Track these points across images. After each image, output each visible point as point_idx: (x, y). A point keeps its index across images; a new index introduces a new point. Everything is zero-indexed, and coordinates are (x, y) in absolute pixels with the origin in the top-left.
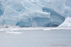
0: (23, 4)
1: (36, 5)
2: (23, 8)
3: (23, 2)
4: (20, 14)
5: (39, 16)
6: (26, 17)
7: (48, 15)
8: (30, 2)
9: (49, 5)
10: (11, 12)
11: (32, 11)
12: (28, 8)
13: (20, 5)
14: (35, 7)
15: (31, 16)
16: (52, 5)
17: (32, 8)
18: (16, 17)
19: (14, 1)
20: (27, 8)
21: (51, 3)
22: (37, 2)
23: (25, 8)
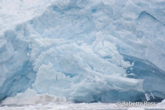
0: (81, 59)
1: (111, 62)
2: (80, 69)
3: (81, 56)
4: (72, 84)
5: (116, 88)
6: (86, 91)
7: (138, 84)
8: (96, 56)
9: (141, 51)
10: (52, 77)
11: (100, 77)
12: (92, 68)
13: (73, 63)
14: (108, 68)
15: (97, 89)
16: (147, 50)
17: (101, 70)
18: (64, 90)
19: (60, 53)
20: (88, 69)
21: (146, 47)
22: (112, 54)
23: (84, 71)
